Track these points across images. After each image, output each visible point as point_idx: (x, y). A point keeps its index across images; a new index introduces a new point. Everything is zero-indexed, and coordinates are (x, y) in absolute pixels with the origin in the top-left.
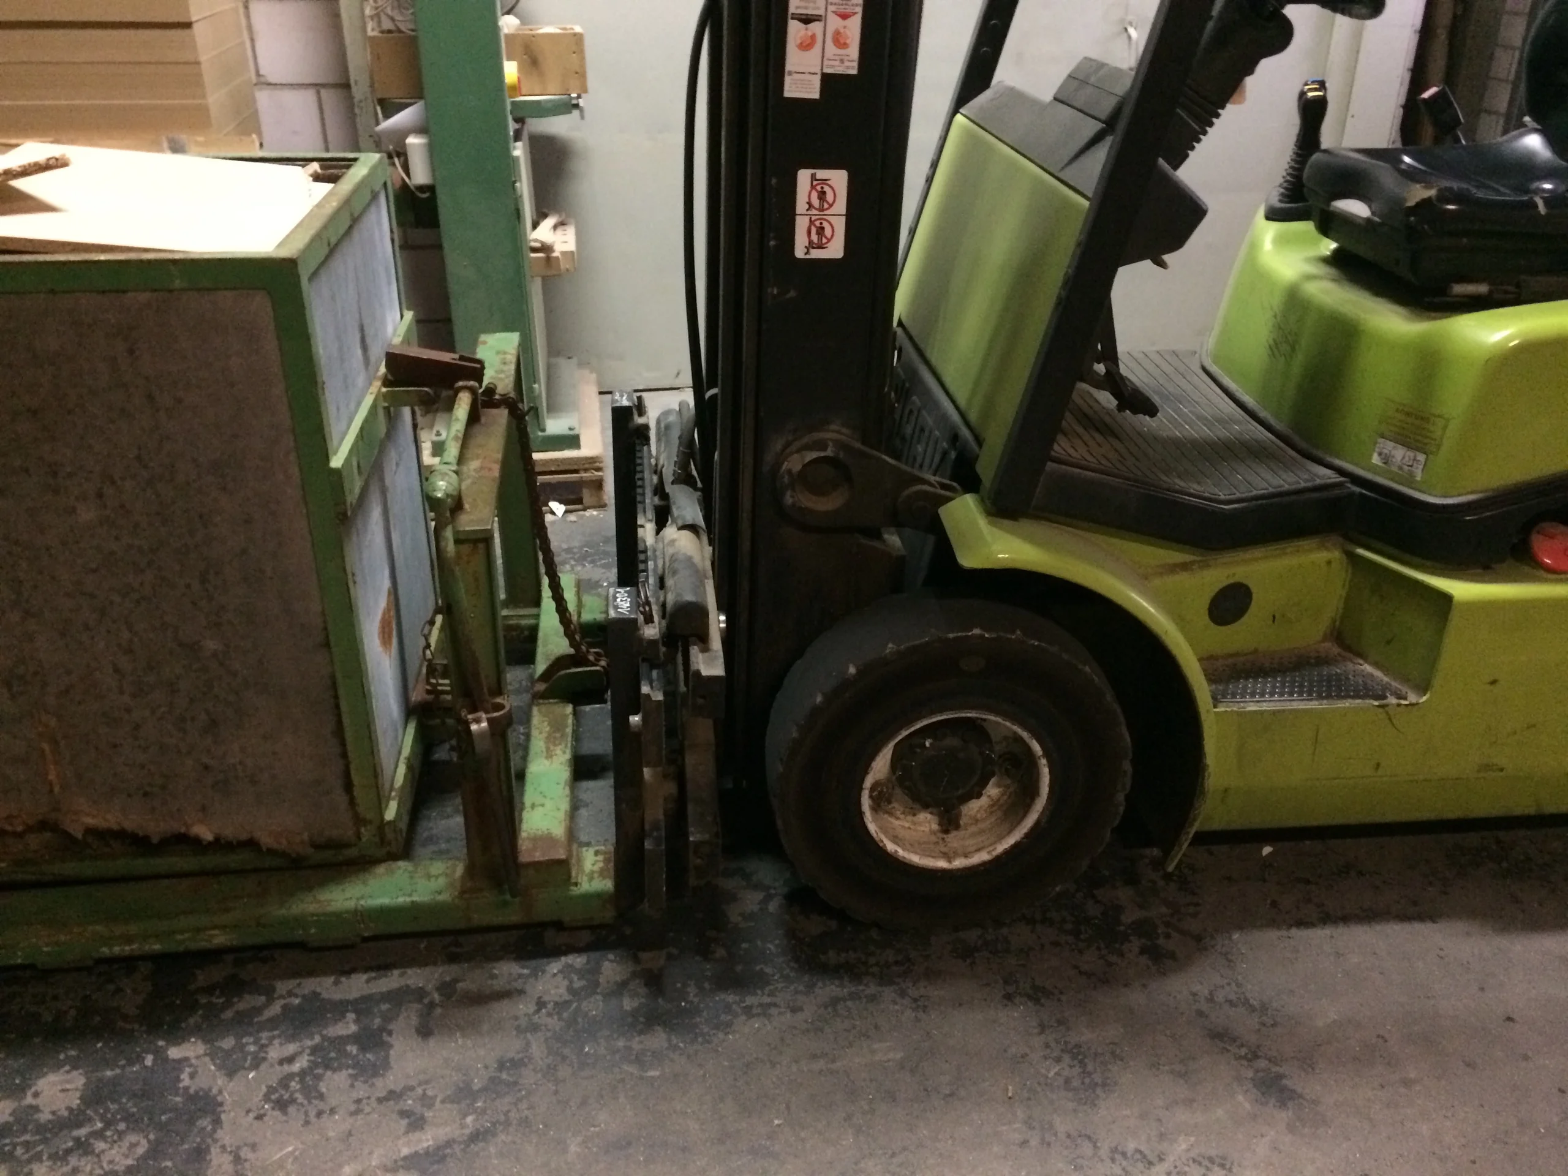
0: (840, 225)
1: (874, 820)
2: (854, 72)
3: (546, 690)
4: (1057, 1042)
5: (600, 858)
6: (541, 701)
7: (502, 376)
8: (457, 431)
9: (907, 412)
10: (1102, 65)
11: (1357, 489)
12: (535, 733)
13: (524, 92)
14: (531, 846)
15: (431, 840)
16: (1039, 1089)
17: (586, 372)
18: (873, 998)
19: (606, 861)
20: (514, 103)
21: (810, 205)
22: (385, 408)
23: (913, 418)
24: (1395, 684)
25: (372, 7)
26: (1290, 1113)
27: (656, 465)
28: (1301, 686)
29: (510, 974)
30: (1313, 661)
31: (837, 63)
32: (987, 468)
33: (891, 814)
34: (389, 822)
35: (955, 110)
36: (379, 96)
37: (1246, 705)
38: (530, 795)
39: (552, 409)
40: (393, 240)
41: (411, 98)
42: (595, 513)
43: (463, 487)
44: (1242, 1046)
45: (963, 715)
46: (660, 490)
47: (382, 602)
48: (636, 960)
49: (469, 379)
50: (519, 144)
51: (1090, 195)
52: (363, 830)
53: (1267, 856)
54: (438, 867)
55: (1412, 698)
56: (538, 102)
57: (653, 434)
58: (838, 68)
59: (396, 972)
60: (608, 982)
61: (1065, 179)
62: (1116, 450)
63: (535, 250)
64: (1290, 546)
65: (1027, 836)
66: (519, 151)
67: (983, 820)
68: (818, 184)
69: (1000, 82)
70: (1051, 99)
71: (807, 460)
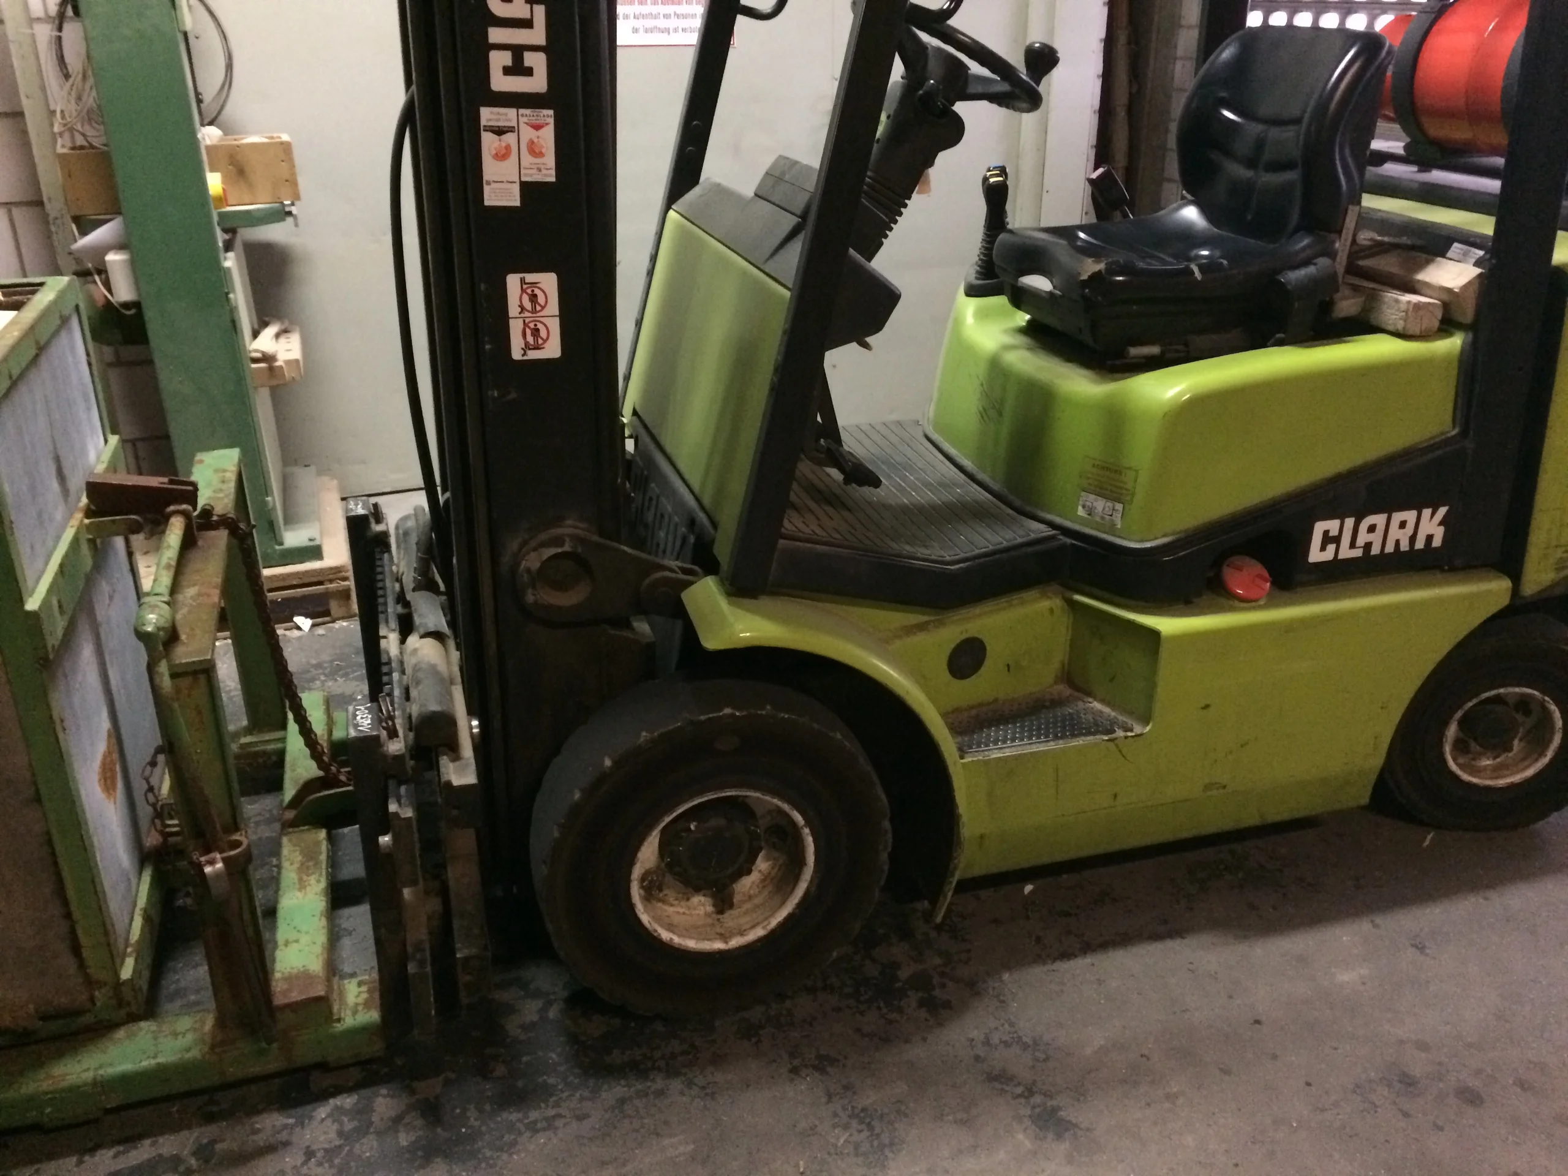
0: (555, 325)
1: (646, 911)
2: (553, 179)
3: (296, 816)
4: (844, 1109)
5: (364, 988)
6: (291, 830)
7: (221, 495)
8: (169, 558)
9: (647, 499)
10: (796, 163)
11: (1068, 541)
12: (286, 864)
13: (230, 203)
14: (285, 987)
15: (179, 993)
16: (830, 1160)
17: (326, 479)
18: (660, 1093)
19: (369, 991)
20: (221, 215)
21: (523, 308)
22: (89, 540)
23: (654, 502)
24: (1121, 718)
25: (60, 124)
26: (1067, 1143)
27: (398, 572)
28: (1039, 729)
29: (274, 1126)
30: (1047, 704)
31: (534, 171)
32: (723, 550)
33: (663, 901)
34: (128, 981)
35: (668, 207)
36: (74, 214)
37: (990, 752)
38: (283, 932)
39: (290, 520)
40: (90, 364)
41: (109, 214)
42: (345, 624)
43: (179, 617)
44: (1019, 1084)
45: (723, 794)
46: (401, 599)
47: (102, 747)
48: (413, 1092)
49: (181, 503)
50: (231, 255)
51: (790, 286)
52: (97, 993)
53: (1029, 893)
54: (185, 1023)
55: (1138, 729)
56: (248, 212)
57: (393, 541)
58: (534, 176)
59: (147, 1142)
60: (382, 1119)
61: (767, 270)
62: (846, 521)
63: (255, 360)
64: (1015, 598)
65: (799, 905)
66: (230, 261)
67: (756, 896)
68: (528, 288)
69: (707, 179)
70: (753, 194)
71: (545, 557)
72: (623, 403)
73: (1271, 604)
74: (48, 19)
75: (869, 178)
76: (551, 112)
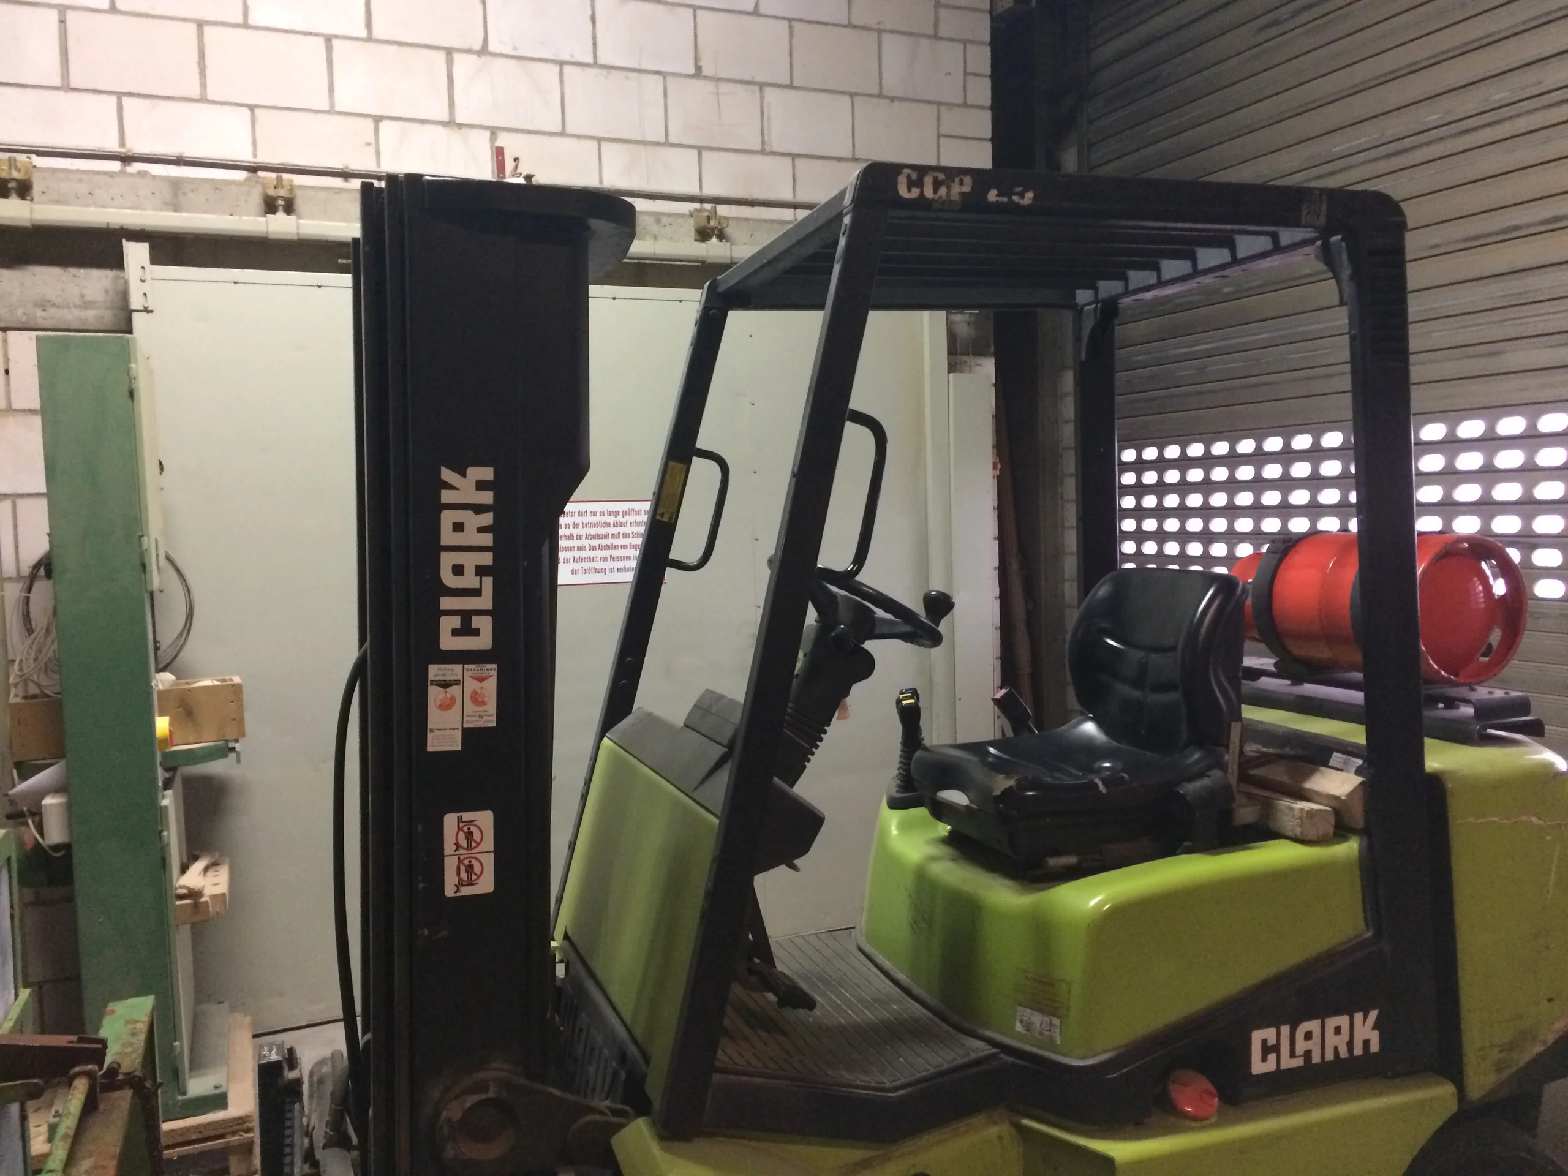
0: (489, 861)
2: (494, 725)
7: (129, 1050)
8: (67, 1128)
9: (577, 1031)
10: (721, 697)
11: (1009, 1059)
13: (176, 743)
17: (238, 1016)
20: (165, 755)
21: (457, 845)
23: (584, 1036)
25: (16, 675)
27: (308, 1126)
31: (477, 718)
32: (655, 1088)
35: (602, 735)
36: (16, 760)
39: (197, 1065)
40: (12, 917)
41: (53, 758)
46: (309, 1157)
49: (87, 1063)
50: (169, 792)
51: (719, 814)
56: (192, 750)
57: (305, 1088)
58: (476, 723)
61: (697, 798)
62: (782, 1047)
63: (181, 897)
64: (962, 1125)
66: (168, 800)
68: (464, 826)
69: (640, 708)
70: (682, 725)
71: (468, 1105)
72: (554, 927)
73: (1223, 1122)
74: (19, 577)
75: (791, 708)
76: (495, 666)
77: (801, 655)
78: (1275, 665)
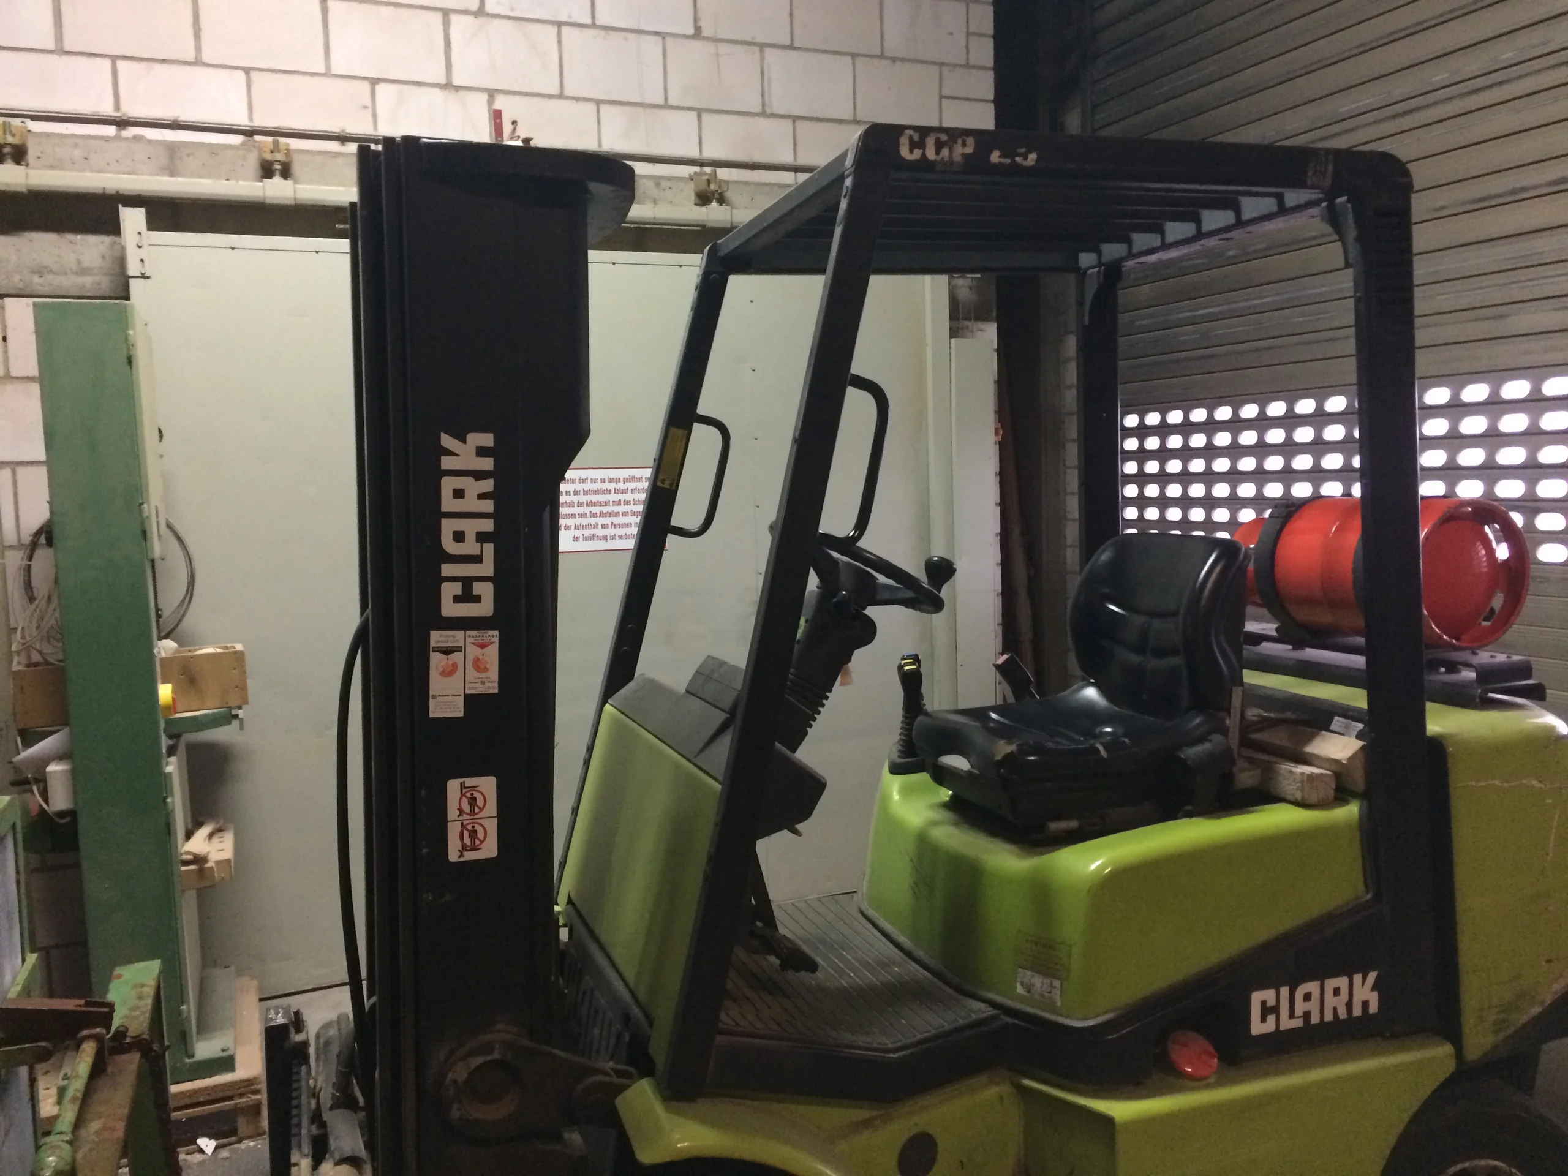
0: (492, 826)
2: (496, 691)
7: (137, 1014)
8: (76, 1090)
9: (581, 994)
10: (722, 663)
11: (1009, 1020)
13: (180, 710)
17: (245, 980)
20: (168, 722)
21: (461, 811)
23: (588, 998)
25: (19, 643)
27: (315, 1087)
31: (479, 685)
32: (659, 1049)
35: (604, 701)
36: (20, 727)
39: (204, 1028)
40: (18, 883)
41: (56, 726)
42: (252, 1144)
43: (79, 1157)
46: (317, 1118)
49: (95, 1026)
50: (173, 759)
51: (721, 779)
56: (195, 718)
57: (312, 1051)
58: (478, 689)
61: (698, 764)
62: (785, 1009)
63: (186, 863)
64: (964, 1085)
66: (172, 767)
68: (467, 792)
69: (642, 674)
70: (684, 691)
71: (473, 1067)
72: (558, 892)
73: (1221, 1083)
74: (20, 546)
75: (792, 674)
76: (497, 633)
77: (802, 621)
78: (1277, 630)
